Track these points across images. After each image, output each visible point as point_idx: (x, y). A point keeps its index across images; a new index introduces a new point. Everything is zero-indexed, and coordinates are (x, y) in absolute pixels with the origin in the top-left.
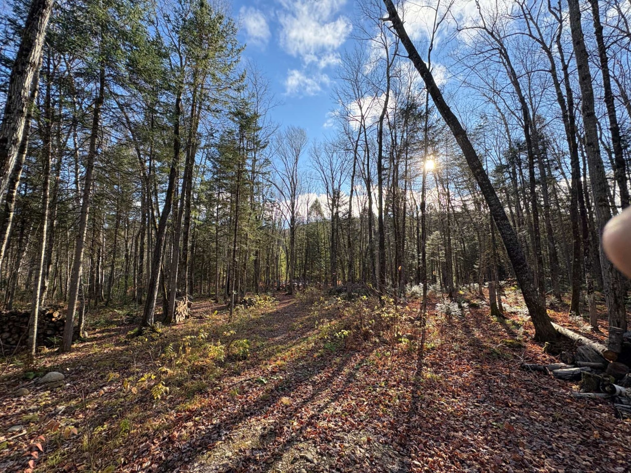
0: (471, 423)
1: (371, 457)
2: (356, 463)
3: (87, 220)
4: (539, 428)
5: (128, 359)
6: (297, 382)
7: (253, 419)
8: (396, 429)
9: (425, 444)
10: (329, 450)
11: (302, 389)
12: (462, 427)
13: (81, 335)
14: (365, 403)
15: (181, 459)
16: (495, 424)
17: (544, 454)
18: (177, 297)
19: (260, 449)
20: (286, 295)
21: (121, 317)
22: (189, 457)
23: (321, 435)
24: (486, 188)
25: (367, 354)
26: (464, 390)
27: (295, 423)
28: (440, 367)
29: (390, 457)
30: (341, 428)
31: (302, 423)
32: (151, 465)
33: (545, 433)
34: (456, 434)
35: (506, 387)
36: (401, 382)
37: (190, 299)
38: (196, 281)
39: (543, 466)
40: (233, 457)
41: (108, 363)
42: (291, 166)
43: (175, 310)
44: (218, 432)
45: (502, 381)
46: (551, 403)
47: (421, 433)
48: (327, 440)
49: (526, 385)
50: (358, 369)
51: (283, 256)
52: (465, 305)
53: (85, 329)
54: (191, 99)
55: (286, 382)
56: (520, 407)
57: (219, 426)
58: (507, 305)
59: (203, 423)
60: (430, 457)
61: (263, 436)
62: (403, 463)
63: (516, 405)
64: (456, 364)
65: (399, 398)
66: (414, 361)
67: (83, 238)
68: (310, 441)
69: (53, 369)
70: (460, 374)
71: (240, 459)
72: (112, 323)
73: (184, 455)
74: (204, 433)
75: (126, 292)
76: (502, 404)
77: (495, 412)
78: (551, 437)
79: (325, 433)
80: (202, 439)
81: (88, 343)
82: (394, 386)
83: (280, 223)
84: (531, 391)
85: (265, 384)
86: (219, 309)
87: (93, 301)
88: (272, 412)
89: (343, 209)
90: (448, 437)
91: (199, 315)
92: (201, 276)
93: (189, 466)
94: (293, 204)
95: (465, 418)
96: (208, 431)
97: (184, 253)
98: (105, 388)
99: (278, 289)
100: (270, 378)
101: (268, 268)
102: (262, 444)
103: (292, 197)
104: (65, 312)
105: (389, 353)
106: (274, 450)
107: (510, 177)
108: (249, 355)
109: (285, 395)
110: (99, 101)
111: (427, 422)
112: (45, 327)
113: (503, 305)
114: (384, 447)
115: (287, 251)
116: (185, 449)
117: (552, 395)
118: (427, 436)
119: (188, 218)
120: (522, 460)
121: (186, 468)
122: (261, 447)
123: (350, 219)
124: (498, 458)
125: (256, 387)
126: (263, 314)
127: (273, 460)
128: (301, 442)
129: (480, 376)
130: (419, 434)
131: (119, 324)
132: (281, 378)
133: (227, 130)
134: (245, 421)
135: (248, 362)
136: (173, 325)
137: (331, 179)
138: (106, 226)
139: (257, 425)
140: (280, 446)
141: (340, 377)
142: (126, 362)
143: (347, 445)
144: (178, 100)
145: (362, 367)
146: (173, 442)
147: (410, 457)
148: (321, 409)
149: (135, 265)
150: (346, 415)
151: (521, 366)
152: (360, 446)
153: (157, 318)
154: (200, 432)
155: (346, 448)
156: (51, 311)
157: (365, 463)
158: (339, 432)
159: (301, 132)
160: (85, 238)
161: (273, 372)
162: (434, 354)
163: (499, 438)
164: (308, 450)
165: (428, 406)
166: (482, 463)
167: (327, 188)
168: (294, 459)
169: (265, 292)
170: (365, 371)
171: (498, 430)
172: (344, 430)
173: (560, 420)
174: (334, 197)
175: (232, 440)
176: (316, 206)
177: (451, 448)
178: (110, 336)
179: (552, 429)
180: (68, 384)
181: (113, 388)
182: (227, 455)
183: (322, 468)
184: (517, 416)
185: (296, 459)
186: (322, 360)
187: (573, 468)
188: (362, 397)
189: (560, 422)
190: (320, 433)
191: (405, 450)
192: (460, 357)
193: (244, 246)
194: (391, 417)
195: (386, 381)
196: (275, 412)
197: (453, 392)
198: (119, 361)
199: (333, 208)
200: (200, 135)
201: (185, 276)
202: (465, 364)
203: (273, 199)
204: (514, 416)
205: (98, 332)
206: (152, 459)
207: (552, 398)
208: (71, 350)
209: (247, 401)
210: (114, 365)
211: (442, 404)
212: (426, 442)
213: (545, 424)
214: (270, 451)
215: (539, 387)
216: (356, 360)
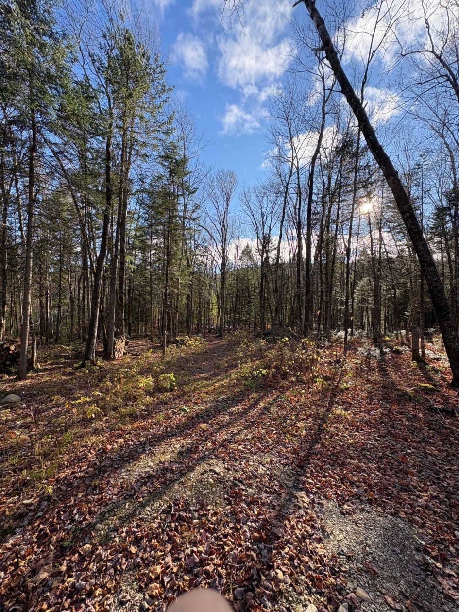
0: (369, 453)
1: (271, 474)
2: (257, 477)
3: (31, 265)
4: (432, 461)
5: (73, 387)
6: (216, 412)
7: (174, 439)
8: (298, 454)
9: (321, 468)
10: (235, 466)
11: (220, 418)
12: (359, 456)
13: (35, 366)
14: (274, 432)
15: (111, 466)
16: (390, 455)
17: (430, 482)
18: (115, 336)
19: (177, 462)
20: (217, 336)
21: (68, 352)
22: (118, 465)
23: (231, 455)
24: (415, 233)
25: (284, 391)
26: (368, 426)
27: (209, 445)
28: (350, 405)
29: (288, 475)
30: (249, 450)
31: (215, 444)
32: (88, 468)
33: (436, 465)
34: (352, 461)
35: (410, 426)
36: (310, 416)
37: (127, 337)
38: (133, 322)
39: (426, 491)
40: (154, 467)
41: (56, 389)
42: (222, 210)
43: (114, 347)
44: (143, 447)
45: (408, 420)
46: (450, 441)
47: (320, 458)
48: (234, 459)
49: (430, 424)
50: (272, 404)
51: (214, 300)
52: (387, 350)
53: (38, 361)
54: (121, 143)
55: (207, 412)
56: (419, 442)
57: (145, 442)
58: (431, 352)
59: (131, 440)
60: (324, 477)
61: (180, 453)
62: (299, 480)
63: (415, 441)
64: (366, 403)
65: (306, 430)
66: (326, 399)
67: (29, 281)
68: (220, 459)
69: (12, 392)
70: (368, 412)
71: (160, 468)
72: (61, 357)
73: (115, 463)
74: (132, 447)
75: (72, 330)
76: (402, 439)
77: (394, 446)
78: (441, 469)
79: (234, 453)
80: (130, 451)
81: (41, 373)
82: (303, 419)
83: (211, 268)
84: (433, 429)
85: (187, 413)
86: (154, 348)
87: (44, 338)
88: (191, 434)
89: (272, 255)
90: (344, 463)
91: (135, 353)
92: (138, 318)
93: (118, 471)
94: (224, 250)
95: (364, 449)
96: (135, 446)
97: (120, 296)
98: (54, 410)
99: (210, 331)
100: (193, 408)
101: (200, 312)
102: (179, 458)
103: (223, 242)
104: (19, 346)
105: (304, 391)
106: (188, 463)
107: (451, 220)
108: (176, 388)
109: (204, 422)
110: (33, 149)
111: (328, 450)
112: (4, 359)
113: (426, 351)
114: (284, 467)
115: (218, 295)
116: (115, 458)
117: (453, 434)
118: (325, 461)
119: (122, 263)
120: (408, 486)
121: (115, 472)
122: (178, 461)
123: (278, 265)
124: (386, 482)
125: (179, 414)
126: (193, 354)
127: (186, 471)
128: (212, 459)
129: (386, 415)
130: (318, 459)
131: (65, 357)
132: (203, 408)
133: (157, 175)
134: (167, 440)
135: (175, 393)
136: (113, 361)
137: (261, 223)
138: (52, 270)
139: (177, 444)
140: (194, 461)
141: (256, 410)
142: (71, 390)
143: (251, 464)
144: (108, 146)
145: (277, 402)
146: (106, 453)
147: (306, 476)
148: (234, 435)
149: (79, 306)
150: (255, 441)
151: (430, 408)
152: (263, 465)
153: (98, 354)
154: (128, 447)
155: (251, 466)
156: (8, 345)
157: (265, 478)
158: (246, 453)
159: (232, 175)
160: (30, 281)
161: (196, 403)
162: (347, 394)
163: (391, 467)
164: (217, 465)
165: (331, 437)
166: (370, 486)
167: (257, 233)
168: (205, 471)
169: (197, 334)
170: (279, 405)
171: (392, 461)
172: (251, 452)
173: (454, 455)
174: (264, 242)
175: (154, 454)
176: (247, 252)
177: (345, 472)
178: (59, 368)
179: (444, 463)
180: (24, 405)
181: (60, 409)
182: (149, 465)
183: (227, 479)
184: (413, 450)
185: (206, 472)
186: (241, 394)
187: (454, 494)
188: (272, 427)
189: (453, 457)
190: (230, 453)
191: (302, 471)
192: (371, 397)
193: (175, 290)
194: (295, 445)
195: (297, 415)
196: (193, 435)
197: (357, 427)
198: (65, 388)
199: (263, 254)
200: (131, 181)
201: (121, 317)
202: (375, 404)
203: (205, 245)
204: (410, 450)
205: (49, 364)
206: (89, 464)
207: (452, 437)
208: (26, 378)
209: (171, 425)
210: (61, 391)
211: (345, 436)
212: (322, 466)
213: (438, 458)
214: (185, 464)
215: (442, 427)
216: (272, 396)
